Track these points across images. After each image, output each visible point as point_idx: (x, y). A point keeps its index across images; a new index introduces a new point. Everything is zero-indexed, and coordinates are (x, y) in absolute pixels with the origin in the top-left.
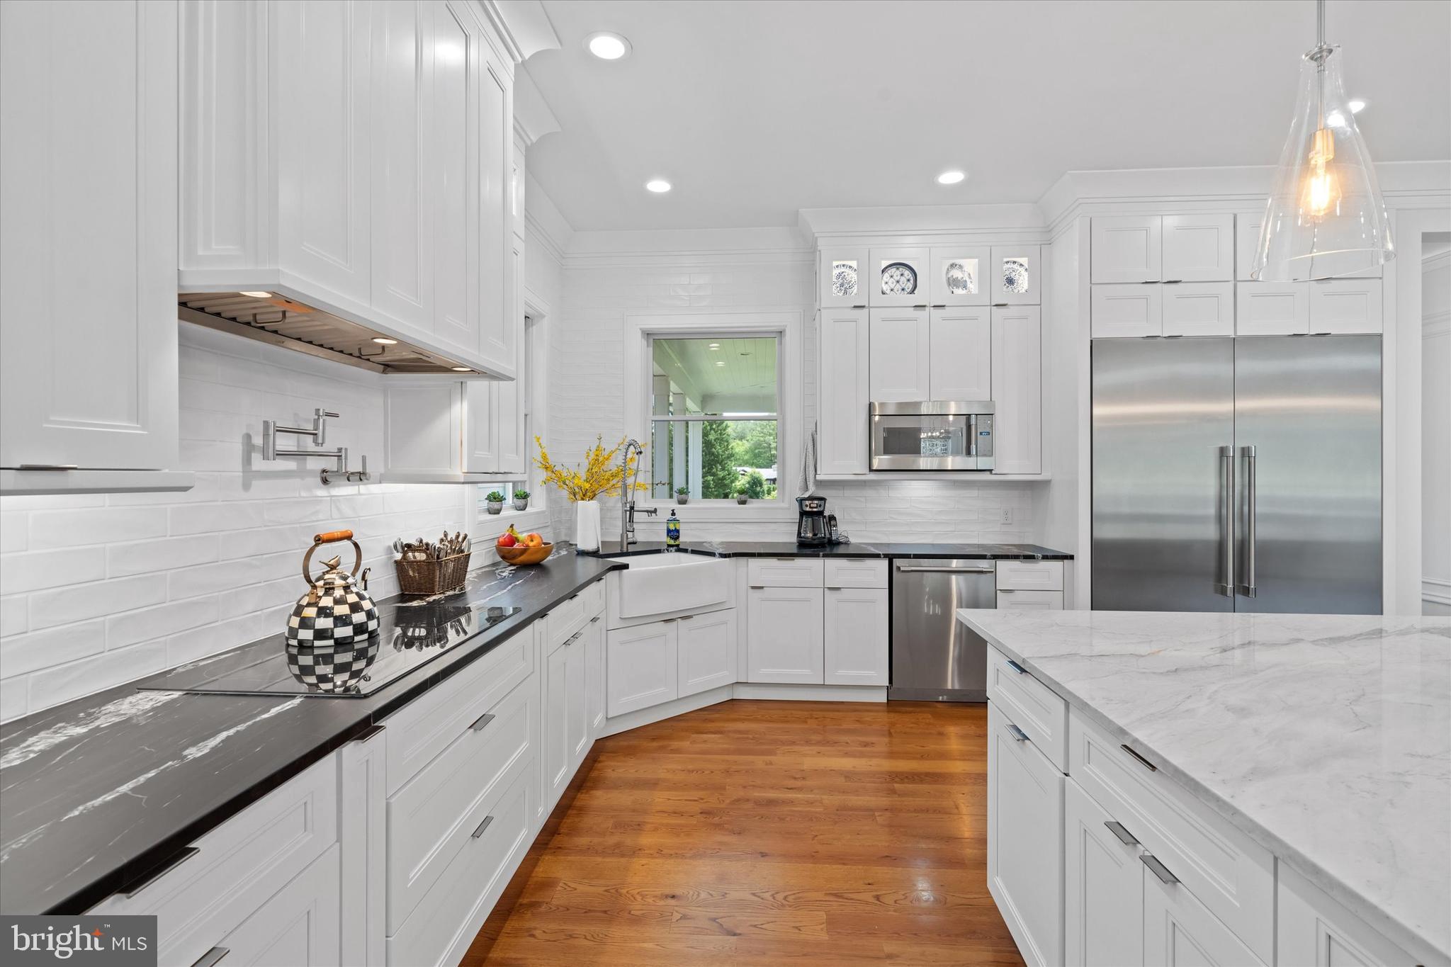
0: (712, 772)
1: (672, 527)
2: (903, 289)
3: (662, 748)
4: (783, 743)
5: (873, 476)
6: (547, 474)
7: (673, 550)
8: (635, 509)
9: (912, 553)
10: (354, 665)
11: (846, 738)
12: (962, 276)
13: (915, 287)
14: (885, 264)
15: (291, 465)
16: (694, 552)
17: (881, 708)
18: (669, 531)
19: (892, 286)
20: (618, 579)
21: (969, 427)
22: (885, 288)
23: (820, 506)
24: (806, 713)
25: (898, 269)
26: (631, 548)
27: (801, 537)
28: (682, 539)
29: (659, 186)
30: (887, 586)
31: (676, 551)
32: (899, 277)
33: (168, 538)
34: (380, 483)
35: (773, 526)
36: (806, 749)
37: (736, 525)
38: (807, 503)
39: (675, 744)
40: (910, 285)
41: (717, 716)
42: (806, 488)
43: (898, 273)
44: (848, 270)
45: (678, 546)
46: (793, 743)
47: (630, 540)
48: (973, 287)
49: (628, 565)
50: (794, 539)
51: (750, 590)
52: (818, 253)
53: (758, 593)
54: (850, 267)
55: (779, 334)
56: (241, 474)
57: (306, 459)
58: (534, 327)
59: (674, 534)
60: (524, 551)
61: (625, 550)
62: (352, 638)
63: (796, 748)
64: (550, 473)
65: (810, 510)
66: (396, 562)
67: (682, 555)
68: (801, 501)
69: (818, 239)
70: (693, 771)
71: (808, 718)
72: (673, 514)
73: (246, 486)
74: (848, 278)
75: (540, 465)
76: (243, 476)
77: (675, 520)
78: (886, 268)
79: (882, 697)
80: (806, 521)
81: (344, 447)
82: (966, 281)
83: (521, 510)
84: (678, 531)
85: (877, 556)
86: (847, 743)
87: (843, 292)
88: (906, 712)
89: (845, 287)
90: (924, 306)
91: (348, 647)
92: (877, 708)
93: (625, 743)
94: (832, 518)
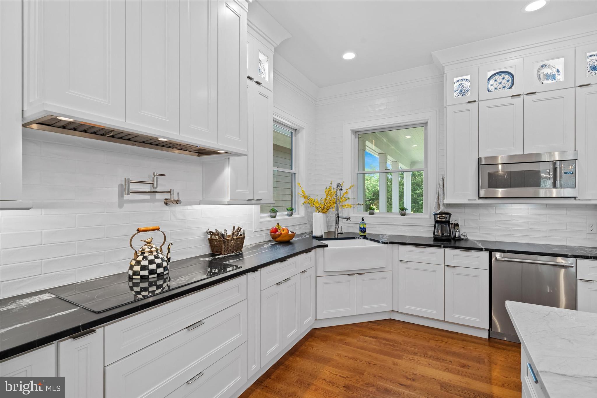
0: (361, 362)
1: (362, 226)
2: (504, 87)
3: (341, 341)
4: (409, 352)
5: (481, 201)
6: (305, 200)
7: (362, 238)
8: (339, 217)
9: (506, 249)
10: (149, 288)
11: (452, 358)
12: (552, 72)
13: (513, 84)
14: (490, 74)
15: (147, 197)
16: (371, 240)
17: (483, 342)
18: (360, 228)
19: (496, 86)
20: (323, 251)
21: (555, 169)
22: (491, 88)
23: (446, 218)
24: (431, 335)
25: (500, 75)
26: (340, 236)
27: (435, 235)
28: (368, 232)
29: (349, 56)
30: (488, 269)
31: (363, 238)
32: (501, 80)
33: (76, 228)
34: (200, 204)
35: (421, 228)
36: (422, 360)
37: (400, 227)
38: (438, 216)
39: (349, 340)
40: (509, 84)
41: (379, 327)
42: (439, 208)
43: (501, 77)
44: (465, 82)
45: (365, 236)
46: (416, 354)
47: (339, 232)
48: (560, 78)
49: (327, 245)
50: (432, 235)
51: (400, 263)
52: (445, 75)
53: (405, 265)
54: (466, 80)
55: (425, 124)
56: (118, 201)
57: (155, 195)
58: (300, 134)
59: (363, 230)
60: (279, 236)
61: (336, 237)
62: (148, 276)
63: (416, 358)
64: (307, 200)
65: (440, 220)
66: (208, 239)
67: (366, 241)
68: (435, 214)
69: (445, 67)
70: (351, 358)
71: (431, 339)
72: (363, 220)
73: (121, 206)
74: (465, 86)
75: (301, 196)
76: (119, 202)
77: (363, 223)
78: (491, 76)
79: (485, 335)
80: (438, 226)
81: (172, 189)
82: (555, 75)
83: (290, 216)
84: (365, 229)
85: (480, 249)
86: (451, 362)
87: (462, 95)
88: (500, 349)
89: (462, 91)
90: (520, 95)
91: (146, 280)
92: (480, 341)
93: (325, 334)
94: (456, 225)
